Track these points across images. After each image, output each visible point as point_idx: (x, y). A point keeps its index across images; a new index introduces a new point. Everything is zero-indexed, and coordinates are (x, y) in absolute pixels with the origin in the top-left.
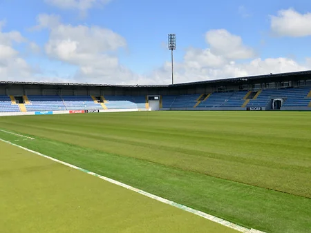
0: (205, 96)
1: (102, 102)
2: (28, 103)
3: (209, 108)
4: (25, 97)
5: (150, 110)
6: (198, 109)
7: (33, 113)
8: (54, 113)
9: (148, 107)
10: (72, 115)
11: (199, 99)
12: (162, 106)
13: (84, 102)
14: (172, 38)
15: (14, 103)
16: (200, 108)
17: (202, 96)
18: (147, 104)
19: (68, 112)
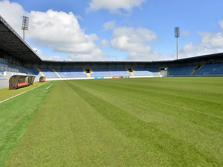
0: (199, 67)
1: (131, 71)
2: (92, 72)
3: (202, 75)
4: (90, 69)
5: (161, 76)
6: (193, 75)
7: (94, 78)
8: (104, 78)
9: (160, 75)
10: (114, 79)
11: (194, 69)
12: (169, 74)
13: (121, 72)
14: (177, 30)
15: (85, 73)
16: (194, 75)
17: (197, 67)
18: (159, 73)
19: (112, 78)
